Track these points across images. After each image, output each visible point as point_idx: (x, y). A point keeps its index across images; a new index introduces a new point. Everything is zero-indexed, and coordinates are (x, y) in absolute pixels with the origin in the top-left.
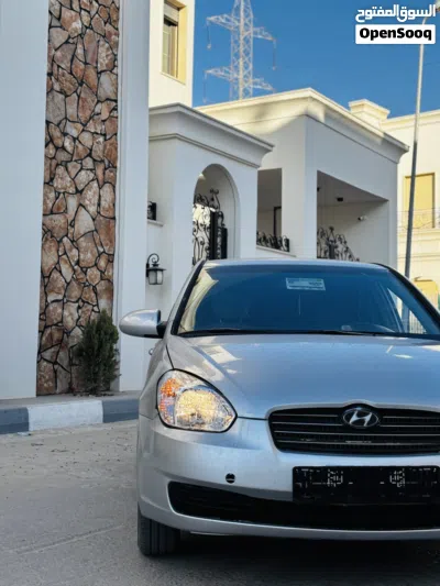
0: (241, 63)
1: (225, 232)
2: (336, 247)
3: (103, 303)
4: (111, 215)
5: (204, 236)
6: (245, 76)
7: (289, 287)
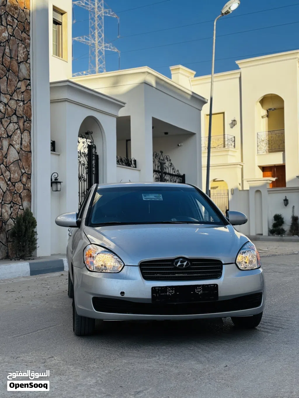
0: (96, 33)
1: (97, 157)
2: (165, 163)
3: (25, 204)
4: (28, 149)
5: (84, 160)
6: (99, 42)
7: (144, 199)
